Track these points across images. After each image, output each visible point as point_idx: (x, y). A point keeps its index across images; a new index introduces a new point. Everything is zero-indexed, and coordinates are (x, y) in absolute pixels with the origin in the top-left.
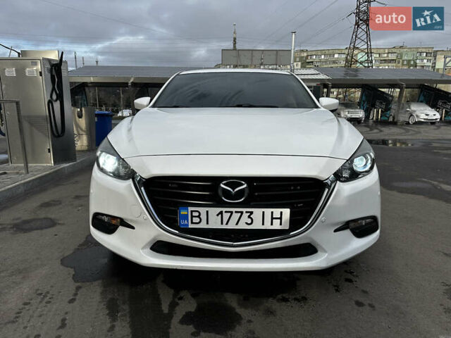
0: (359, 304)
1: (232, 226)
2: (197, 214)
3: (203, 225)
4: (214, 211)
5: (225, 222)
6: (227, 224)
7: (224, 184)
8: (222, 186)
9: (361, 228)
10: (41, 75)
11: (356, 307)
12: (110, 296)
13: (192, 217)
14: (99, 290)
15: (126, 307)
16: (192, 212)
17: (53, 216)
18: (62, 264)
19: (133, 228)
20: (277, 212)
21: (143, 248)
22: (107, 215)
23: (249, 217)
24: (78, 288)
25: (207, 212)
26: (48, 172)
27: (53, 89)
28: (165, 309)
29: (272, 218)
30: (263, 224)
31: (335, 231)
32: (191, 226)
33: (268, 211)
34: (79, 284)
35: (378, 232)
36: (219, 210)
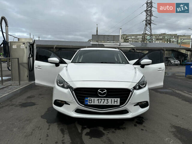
0: (142, 130)
1: (102, 104)
2: (91, 100)
3: (92, 104)
4: (96, 99)
5: (99, 103)
6: (100, 103)
7: (99, 90)
8: (99, 91)
9: (143, 105)
10: (26, 48)
13: (89, 101)
16: (89, 99)
17: (33, 101)
18: (42, 118)
19: (69, 105)
20: (116, 99)
22: (60, 100)
23: (107, 101)
24: (49, 125)
25: (94, 99)
26: (28, 85)
27: (30, 53)
28: (80, 131)
29: (114, 101)
30: (111, 103)
31: (134, 106)
32: (89, 104)
33: (113, 99)
34: (49, 124)
35: (149, 106)
36: (98, 99)
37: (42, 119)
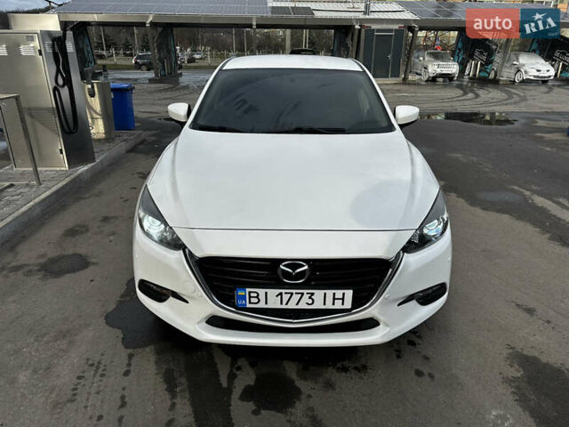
0: (419, 373)
1: (292, 305)
2: (255, 295)
3: (262, 305)
4: (273, 293)
5: (284, 302)
6: (287, 304)
7: (284, 266)
8: (281, 267)
10: (41, 54)
11: (416, 377)
12: (165, 367)
13: (250, 297)
14: (153, 358)
15: (183, 380)
16: (250, 292)
17: (82, 251)
18: (107, 323)
19: (187, 302)
20: (339, 293)
21: (198, 323)
22: (154, 284)
23: (310, 298)
24: (131, 356)
25: (266, 293)
27: (58, 71)
28: (224, 382)
29: (334, 299)
30: (325, 304)
31: (399, 305)
32: (248, 306)
33: (330, 293)
34: (130, 351)
36: (278, 291)
37: (108, 327)
